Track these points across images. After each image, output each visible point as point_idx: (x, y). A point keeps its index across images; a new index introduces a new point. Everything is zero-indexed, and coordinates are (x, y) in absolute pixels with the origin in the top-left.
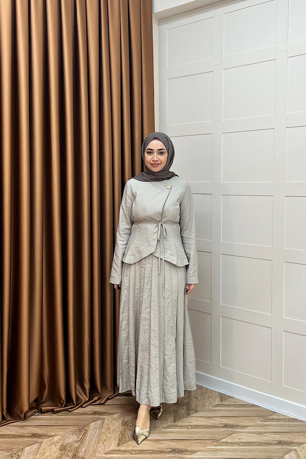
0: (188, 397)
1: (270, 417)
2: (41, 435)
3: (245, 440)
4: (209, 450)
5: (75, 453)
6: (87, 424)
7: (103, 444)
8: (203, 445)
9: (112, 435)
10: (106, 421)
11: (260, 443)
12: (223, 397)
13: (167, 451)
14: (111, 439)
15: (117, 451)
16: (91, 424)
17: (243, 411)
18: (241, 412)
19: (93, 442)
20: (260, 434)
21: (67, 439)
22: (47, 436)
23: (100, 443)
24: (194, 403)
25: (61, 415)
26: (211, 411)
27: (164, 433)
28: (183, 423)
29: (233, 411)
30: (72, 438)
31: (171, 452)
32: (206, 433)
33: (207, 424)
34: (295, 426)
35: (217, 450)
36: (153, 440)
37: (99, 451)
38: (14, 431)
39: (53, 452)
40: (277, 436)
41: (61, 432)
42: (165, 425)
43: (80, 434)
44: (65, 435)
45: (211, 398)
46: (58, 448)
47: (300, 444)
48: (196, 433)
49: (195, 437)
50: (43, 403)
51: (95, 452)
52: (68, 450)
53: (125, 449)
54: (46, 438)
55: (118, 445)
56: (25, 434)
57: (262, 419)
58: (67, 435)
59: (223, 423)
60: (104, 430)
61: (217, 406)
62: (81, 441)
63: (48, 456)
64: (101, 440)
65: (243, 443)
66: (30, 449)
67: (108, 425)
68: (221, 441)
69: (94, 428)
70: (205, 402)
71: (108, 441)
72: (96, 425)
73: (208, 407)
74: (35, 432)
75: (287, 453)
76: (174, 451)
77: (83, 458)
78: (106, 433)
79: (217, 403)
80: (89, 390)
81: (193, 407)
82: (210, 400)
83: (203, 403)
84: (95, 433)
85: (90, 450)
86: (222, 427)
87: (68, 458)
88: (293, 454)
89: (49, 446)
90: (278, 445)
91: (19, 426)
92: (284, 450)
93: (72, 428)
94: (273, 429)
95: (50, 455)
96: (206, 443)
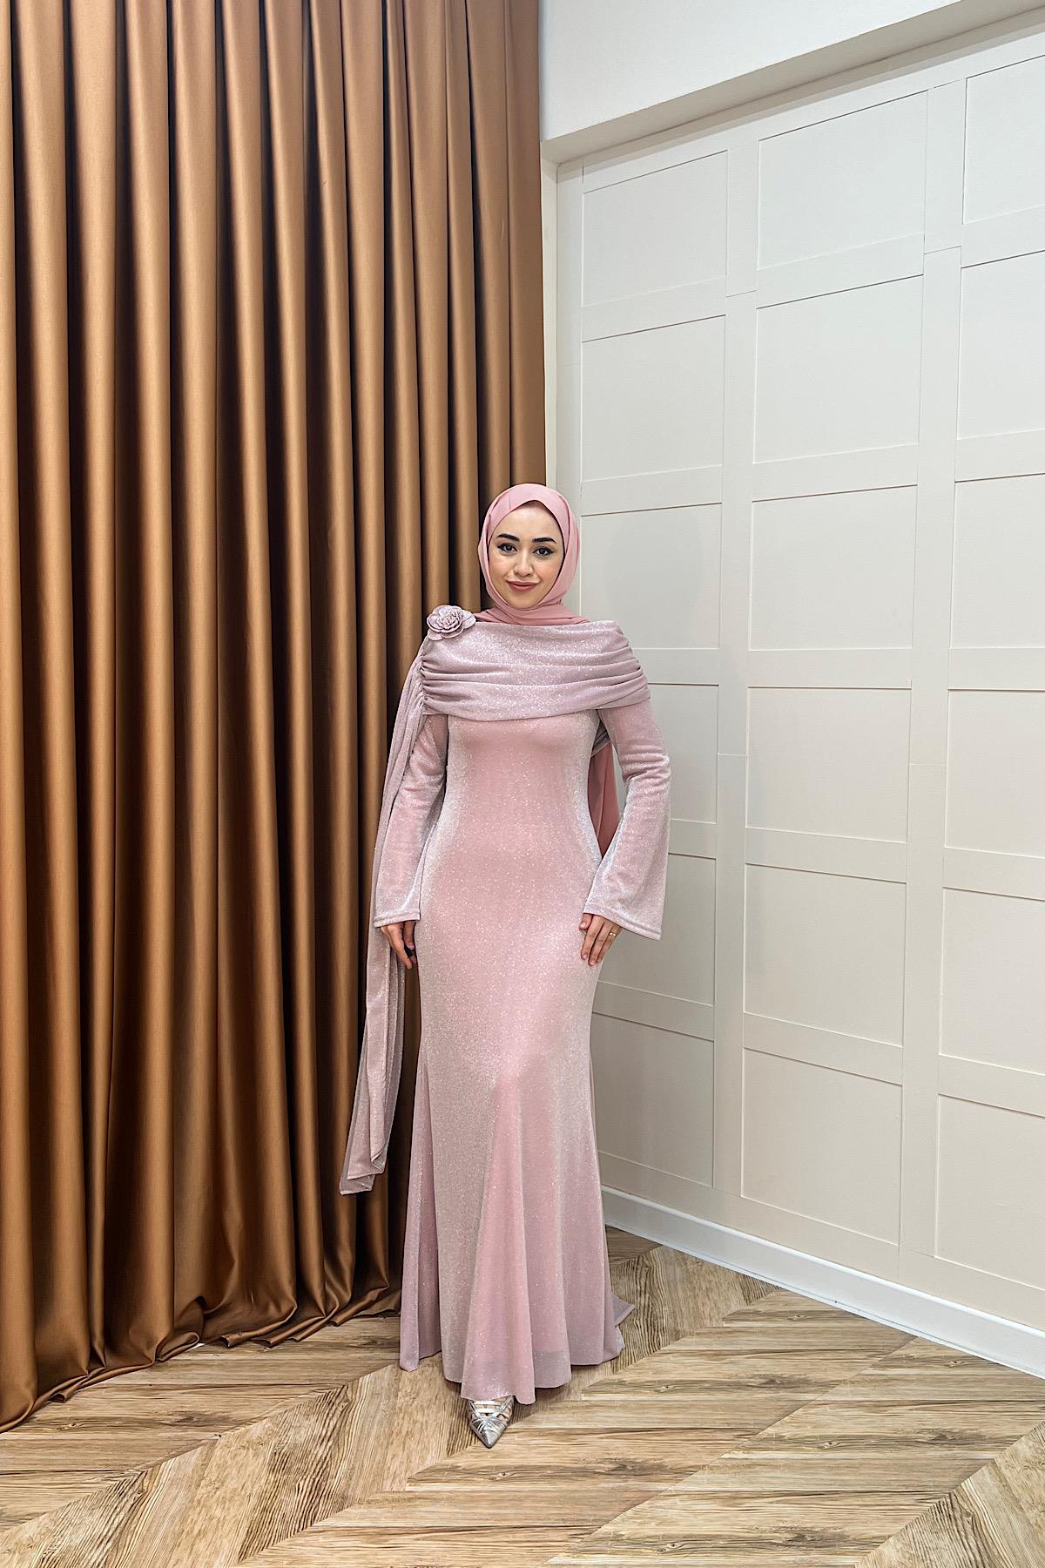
0: (648, 1289)
1: (898, 1352)
2: (211, 1418)
3: (834, 1430)
4: (729, 1463)
5: (317, 1479)
6: (352, 1378)
7: (402, 1448)
8: (708, 1447)
9: (428, 1415)
11: (880, 1438)
12: (750, 1288)
13: (602, 1471)
14: (427, 1428)
15: (446, 1470)
16: (361, 1379)
17: (817, 1333)
18: (809, 1338)
19: (371, 1440)
20: (876, 1409)
21: (291, 1433)
22: (229, 1424)
23: (392, 1443)
24: (667, 1309)
26: (722, 1333)
27: (587, 1407)
28: (640, 1373)
29: (787, 1332)
30: (305, 1430)
31: (612, 1472)
32: (714, 1408)
33: (713, 1376)
34: (981, 1381)
35: (752, 1465)
36: (553, 1434)
37: (392, 1471)
38: (129, 1405)
39: (249, 1475)
40: (929, 1415)
41: (271, 1409)
42: (588, 1381)
43: (330, 1415)
44: (285, 1416)
45: (716, 1290)
46: (263, 1464)
47: (1003, 1442)
48: (683, 1407)
49: (684, 1420)
51: (379, 1475)
52: (295, 1467)
53: (470, 1466)
54: (226, 1427)
55: (450, 1451)
56: (161, 1415)
57: (876, 1360)
58: (290, 1417)
59: (759, 1373)
60: (402, 1400)
61: (735, 1317)
62: (335, 1437)
63: (236, 1490)
64: (395, 1432)
65: (830, 1439)
66: (178, 1469)
67: (414, 1381)
68: (763, 1434)
69: (374, 1394)
70: (700, 1304)
71: (417, 1436)
72: (378, 1382)
73: (709, 1321)
74: (193, 1407)
75: (968, 1474)
76: (622, 1469)
77: (344, 1498)
78: (410, 1410)
79: (735, 1308)
80: (351, 1269)
81: (665, 1322)
82: (713, 1298)
83: (693, 1308)
84: (376, 1412)
85: (363, 1466)
86: (760, 1386)
87: (296, 1499)
88: (988, 1478)
89: (235, 1456)
90: (936, 1446)
91: (142, 1389)
92: (957, 1462)
93: (305, 1396)
94: (913, 1392)
95: (239, 1490)
96: (716, 1442)
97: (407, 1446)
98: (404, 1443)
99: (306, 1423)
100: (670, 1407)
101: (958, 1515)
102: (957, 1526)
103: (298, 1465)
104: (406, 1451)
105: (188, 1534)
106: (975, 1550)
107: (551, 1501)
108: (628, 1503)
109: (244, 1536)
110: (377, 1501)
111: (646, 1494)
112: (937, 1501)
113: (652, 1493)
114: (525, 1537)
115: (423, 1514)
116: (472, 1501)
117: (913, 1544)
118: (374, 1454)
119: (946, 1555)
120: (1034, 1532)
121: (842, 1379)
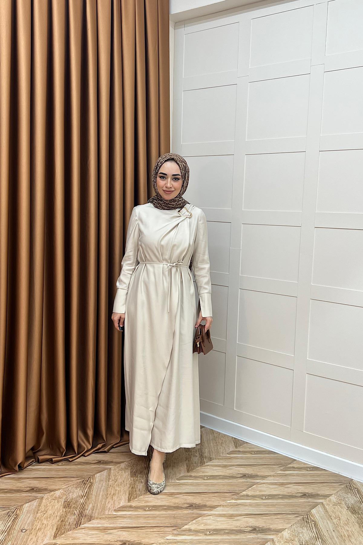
1: (290, 465)
2: (41, 489)
3: (267, 493)
4: (229, 504)
5: (81, 511)
6: (92, 475)
7: (111, 499)
8: (222, 498)
9: (121, 488)
10: (112, 471)
11: (283, 495)
12: (237, 442)
13: (184, 507)
14: (120, 492)
15: (128, 507)
16: (96, 475)
17: (261, 458)
18: (258, 460)
19: (100, 496)
20: (281, 485)
21: (71, 494)
22: (48, 491)
23: (108, 498)
24: (208, 450)
25: (61, 465)
26: (227, 458)
27: (179, 485)
28: (197, 473)
29: (249, 458)
30: (76, 493)
31: (188, 507)
32: (224, 485)
33: (223, 474)
34: (319, 476)
35: (238, 505)
36: (166, 494)
37: (108, 507)
38: (10, 484)
39: (56, 509)
40: (300, 487)
41: (63, 486)
42: (179, 476)
43: (85, 488)
44: (68, 488)
45: (225, 444)
46: (61, 505)
47: (326, 496)
48: (213, 485)
49: (213, 489)
50: (40, 450)
51: (104, 509)
52: (73, 506)
53: (137, 505)
55: (129, 500)
56: (22, 488)
57: (282, 468)
58: (70, 488)
59: (240, 473)
60: (111, 483)
61: (232, 453)
62: (87, 496)
63: (51, 514)
64: (109, 494)
65: (265, 495)
66: (30, 507)
67: (115, 476)
68: (241, 494)
69: (101, 480)
70: (219, 448)
71: (117, 495)
72: (102, 476)
73: (222, 454)
74: (34, 485)
75: (314, 507)
76: (191, 506)
77: (91, 517)
78: (114, 486)
79: (231, 449)
80: (92, 437)
81: (206, 454)
82: (224, 446)
83: (216, 449)
84: (102, 487)
85: (97, 506)
86: (241, 477)
87: (73, 517)
88: (320, 509)
89: (50, 502)
90: (303, 498)
91: (14, 479)
92: (310, 503)
93: (75, 481)
94: (295, 479)
95: (53, 514)
96: (225, 497)
97: (113, 498)
98: (112, 498)
99: (76, 491)
100: (208, 485)
101: (310, 521)
102: (309, 525)
103: (74, 506)
104: (113, 500)
105: (34, 530)
106: (315, 533)
107: (166, 517)
108: (194, 518)
109: (55, 530)
110: (103, 518)
111: (201, 515)
112: (302, 517)
113: (202, 515)
114: (156, 530)
115: (120, 522)
116: (137, 518)
117: (294, 531)
118: (101, 501)
119: (305, 535)
120: (336, 526)
121: (270, 475)
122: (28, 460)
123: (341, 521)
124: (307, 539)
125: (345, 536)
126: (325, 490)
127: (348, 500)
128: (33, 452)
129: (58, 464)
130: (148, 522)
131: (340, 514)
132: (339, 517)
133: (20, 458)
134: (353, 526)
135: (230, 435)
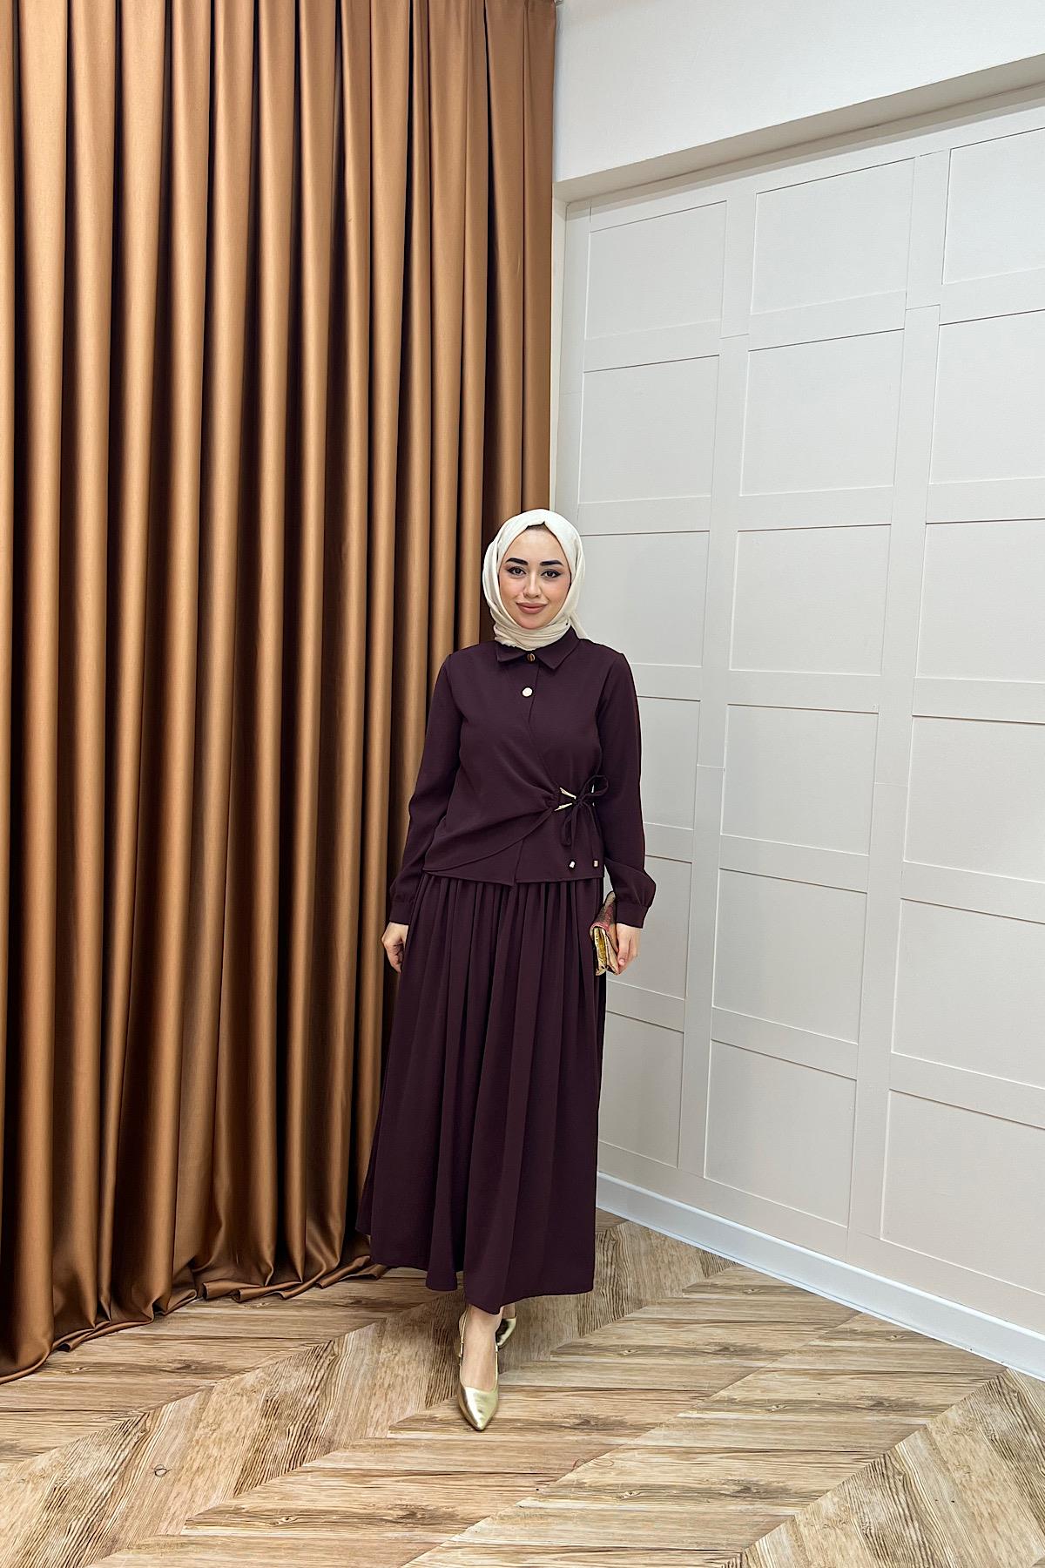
0: (614, 1261)
1: (843, 1326)
2: (209, 1366)
3: (781, 1395)
4: (684, 1421)
5: (306, 1425)
6: (339, 1334)
7: (384, 1398)
8: (666, 1406)
9: (409, 1370)
10: (389, 1327)
11: (823, 1403)
12: (709, 1263)
13: (568, 1425)
14: (407, 1382)
15: (425, 1420)
16: (347, 1335)
18: (761, 1310)
19: (356, 1391)
20: (821, 1377)
21: (282, 1382)
22: (226, 1372)
23: (375, 1394)
24: (631, 1279)
25: (262, 1307)
26: (681, 1303)
27: (556, 1367)
28: (605, 1337)
29: (740, 1304)
30: (295, 1380)
31: (577, 1427)
32: (672, 1372)
33: (672, 1342)
34: (919, 1355)
35: (704, 1424)
36: (524, 1391)
37: (375, 1419)
38: (130, 1353)
39: (243, 1420)
40: (868, 1383)
41: (264, 1360)
42: (555, 1345)
43: (318, 1367)
44: (277, 1367)
45: (677, 1264)
46: (257, 1410)
47: (935, 1410)
48: (643, 1370)
49: (644, 1381)
50: (211, 1268)
51: (363, 1422)
52: (286, 1413)
53: (447, 1417)
54: (222, 1375)
55: (429, 1403)
57: (822, 1332)
58: (281, 1367)
59: (715, 1341)
60: (385, 1356)
61: (694, 1289)
62: (323, 1387)
63: (231, 1433)
64: (378, 1385)
65: (777, 1402)
66: (178, 1411)
67: (396, 1338)
68: (716, 1397)
69: (359, 1350)
70: (662, 1276)
71: (398, 1389)
72: (363, 1338)
73: (669, 1292)
74: (191, 1356)
75: (903, 1436)
76: (586, 1424)
77: (331, 1442)
78: (392, 1365)
79: (694, 1280)
80: (340, 1238)
81: (629, 1291)
82: (674, 1272)
83: (655, 1279)
84: (361, 1365)
85: (348, 1414)
86: (716, 1353)
87: (286, 1442)
88: (919, 1442)
89: (230, 1402)
90: (874, 1412)
91: (144, 1339)
92: (892, 1427)
93: (295, 1349)
94: (856, 1363)
95: (234, 1432)
96: (673, 1402)
97: (388, 1397)
98: (386, 1395)
99: (296, 1374)
100: (631, 1370)
101: (890, 1474)
102: (889, 1483)
103: (289, 1411)
104: (388, 1402)
105: (187, 1471)
106: (905, 1506)
107: (521, 1450)
108: (589, 1455)
109: (239, 1474)
110: (360, 1446)
111: (610, 1447)
112: (872, 1460)
113: (613, 1446)
114: (494, 1482)
115: (403, 1459)
116: (447, 1449)
117: (848, 1498)
118: (358, 1404)
119: (878, 1509)
120: (959, 1490)
121: (790, 1348)
122: (178, 1293)
123: (973, 1477)
124: (883, 1519)
125: (981, 1515)
126: (932, 1394)
127: (993, 1422)
128: (193, 1271)
129: (254, 1303)
130: (473, 1461)
131: (970, 1458)
132: (968, 1467)
133: (159, 1284)
134: (1005, 1490)
135: (692, 1243)
